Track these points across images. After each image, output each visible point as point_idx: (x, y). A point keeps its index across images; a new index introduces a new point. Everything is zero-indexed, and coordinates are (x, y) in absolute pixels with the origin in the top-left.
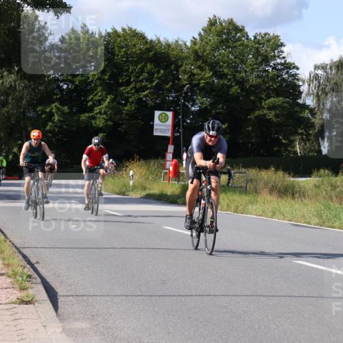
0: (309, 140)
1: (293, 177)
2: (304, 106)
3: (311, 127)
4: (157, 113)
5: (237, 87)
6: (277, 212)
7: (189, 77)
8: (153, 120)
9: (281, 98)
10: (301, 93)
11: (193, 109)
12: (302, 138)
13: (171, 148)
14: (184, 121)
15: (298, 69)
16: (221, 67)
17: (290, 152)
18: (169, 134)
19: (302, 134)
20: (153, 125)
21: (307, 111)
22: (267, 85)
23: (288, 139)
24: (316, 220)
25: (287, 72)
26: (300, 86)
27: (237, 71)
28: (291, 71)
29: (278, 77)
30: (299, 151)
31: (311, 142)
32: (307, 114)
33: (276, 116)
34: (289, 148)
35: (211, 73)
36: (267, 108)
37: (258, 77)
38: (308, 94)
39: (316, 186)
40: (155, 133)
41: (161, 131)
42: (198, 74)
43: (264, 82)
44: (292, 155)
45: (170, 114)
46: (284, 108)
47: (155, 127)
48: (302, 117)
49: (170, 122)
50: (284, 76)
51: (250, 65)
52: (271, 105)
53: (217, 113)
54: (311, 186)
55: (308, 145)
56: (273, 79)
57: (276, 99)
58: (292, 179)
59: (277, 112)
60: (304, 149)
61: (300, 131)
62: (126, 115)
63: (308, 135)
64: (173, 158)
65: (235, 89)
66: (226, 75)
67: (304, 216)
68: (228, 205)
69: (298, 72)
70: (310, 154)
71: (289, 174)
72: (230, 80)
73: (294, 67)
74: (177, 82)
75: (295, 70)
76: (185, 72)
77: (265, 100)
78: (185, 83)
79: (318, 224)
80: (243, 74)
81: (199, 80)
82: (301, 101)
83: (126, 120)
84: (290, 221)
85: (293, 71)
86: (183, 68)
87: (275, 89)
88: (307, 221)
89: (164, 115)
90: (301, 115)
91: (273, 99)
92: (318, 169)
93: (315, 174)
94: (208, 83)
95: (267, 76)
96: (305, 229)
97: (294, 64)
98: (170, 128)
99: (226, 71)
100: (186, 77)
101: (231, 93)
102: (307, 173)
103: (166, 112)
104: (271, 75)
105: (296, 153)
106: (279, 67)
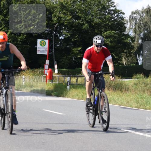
0: (131, 56)
1: (121, 79)
2: (128, 36)
3: (132, 48)
4: (39, 41)
5: (87, 25)
6: (112, 100)
7: (58, 19)
8: (36, 45)
9: (113, 31)
10: (125, 28)
11: (61, 38)
12: (127, 55)
13: (47, 62)
14: (56, 46)
15: (124, 14)
16: (77, 12)
17: (119, 63)
18: (46, 53)
19: (126, 53)
20: (36, 48)
21: (129, 39)
22: (105, 23)
23: (118, 56)
24: (136, 105)
25: (117, 15)
26: (125, 24)
27: (87, 15)
28: (119, 15)
29: (111, 18)
30: (124, 63)
31: (132, 57)
32: (129, 41)
33: (111, 42)
34: (119, 61)
35: (71, 17)
36: (105, 37)
37: (100, 18)
38: (130, 29)
39: (135, 84)
40: (38, 53)
41: (42, 51)
42: (63, 17)
43: (103, 21)
44: (120, 66)
45: (47, 41)
46: (115, 37)
47: (38, 49)
48: (126, 42)
49: (47, 46)
50: (115, 18)
51: (95, 11)
52: (108, 35)
53: (75, 41)
54: (132, 84)
55: (130, 59)
56: (109, 20)
57: (110, 32)
58: (121, 80)
59: (112, 39)
60: (128, 62)
61: (125, 51)
62: (20, 41)
63: (130, 53)
64: (49, 68)
65: (86, 26)
66: (80, 17)
67: (128, 102)
68: (82, 96)
69: (123, 16)
70: (132, 65)
71: (119, 77)
72: (83, 20)
73: (121, 13)
74: (50, 22)
75: (122, 15)
76: (55, 16)
77: (104, 33)
78: (55, 22)
79: (136, 107)
80: (90, 17)
81: (64, 21)
82: (126, 33)
83: (20, 44)
84: (119, 105)
85: (121, 15)
86: (54, 14)
87: (110, 26)
88: (130, 105)
89: (43, 42)
90: (126, 41)
91: (109, 32)
92: (136, 74)
93: (134, 76)
94: (69, 23)
95: (105, 18)
96: (129, 110)
97: (121, 11)
98: (47, 49)
99: (80, 15)
100: (56, 19)
101: (83, 28)
102: (130, 76)
103: (44, 40)
104: (107, 17)
105: (123, 64)
106: (112, 12)
